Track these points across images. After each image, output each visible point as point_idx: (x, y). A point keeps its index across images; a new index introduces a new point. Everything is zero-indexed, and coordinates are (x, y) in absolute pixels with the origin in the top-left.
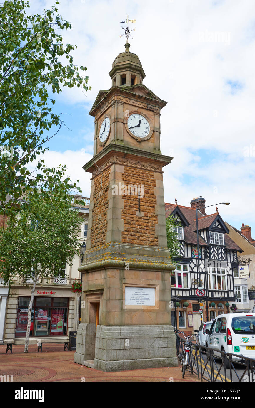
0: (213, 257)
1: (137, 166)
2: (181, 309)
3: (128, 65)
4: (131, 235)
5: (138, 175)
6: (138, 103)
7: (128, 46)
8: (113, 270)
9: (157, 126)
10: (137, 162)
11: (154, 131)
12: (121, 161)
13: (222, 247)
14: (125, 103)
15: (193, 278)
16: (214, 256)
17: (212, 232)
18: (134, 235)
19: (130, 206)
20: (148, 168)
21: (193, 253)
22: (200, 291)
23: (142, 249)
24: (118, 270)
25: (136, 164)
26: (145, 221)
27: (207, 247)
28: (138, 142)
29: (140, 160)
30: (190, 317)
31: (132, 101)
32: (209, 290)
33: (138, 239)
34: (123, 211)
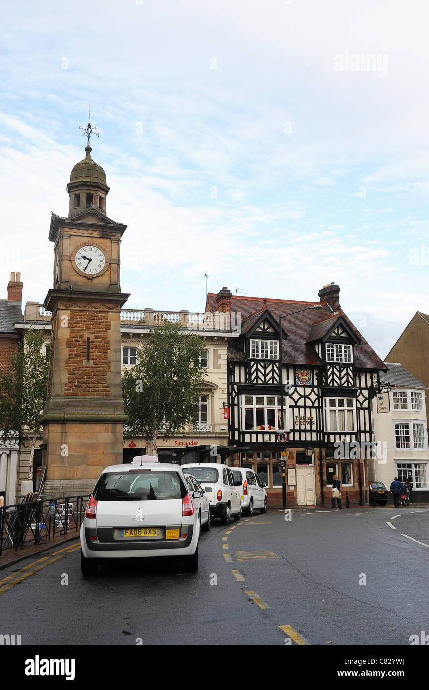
0: (330, 383)
1: (86, 309)
2: (276, 461)
3: (82, 183)
4: (76, 386)
5: (87, 319)
6: (90, 232)
7: (88, 150)
8: (53, 424)
9: (114, 256)
10: (86, 304)
11: (110, 264)
12: (66, 306)
13: (347, 366)
14: (71, 235)
15: (298, 415)
16: (333, 380)
17: (330, 344)
18: (80, 387)
19: (76, 355)
20: (101, 309)
21: (298, 378)
22: (283, 436)
23: (88, 400)
24: (59, 425)
25: (85, 307)
26: (93, 370)
27: (321, 367)
28: (89, 279)
29: (89, 301)
30: (291, 472)
31: (81, 231)
32: (325, 431)
33: (84, 390)
34: (67, 361)
